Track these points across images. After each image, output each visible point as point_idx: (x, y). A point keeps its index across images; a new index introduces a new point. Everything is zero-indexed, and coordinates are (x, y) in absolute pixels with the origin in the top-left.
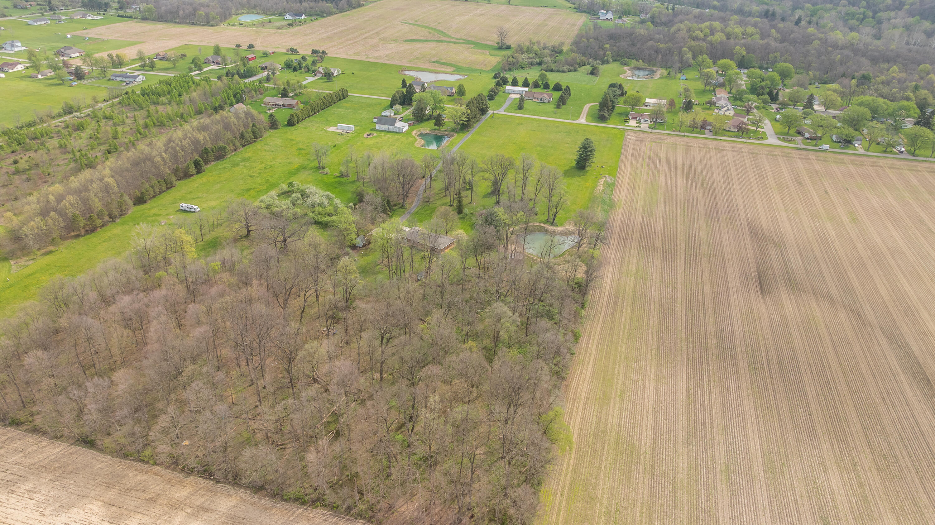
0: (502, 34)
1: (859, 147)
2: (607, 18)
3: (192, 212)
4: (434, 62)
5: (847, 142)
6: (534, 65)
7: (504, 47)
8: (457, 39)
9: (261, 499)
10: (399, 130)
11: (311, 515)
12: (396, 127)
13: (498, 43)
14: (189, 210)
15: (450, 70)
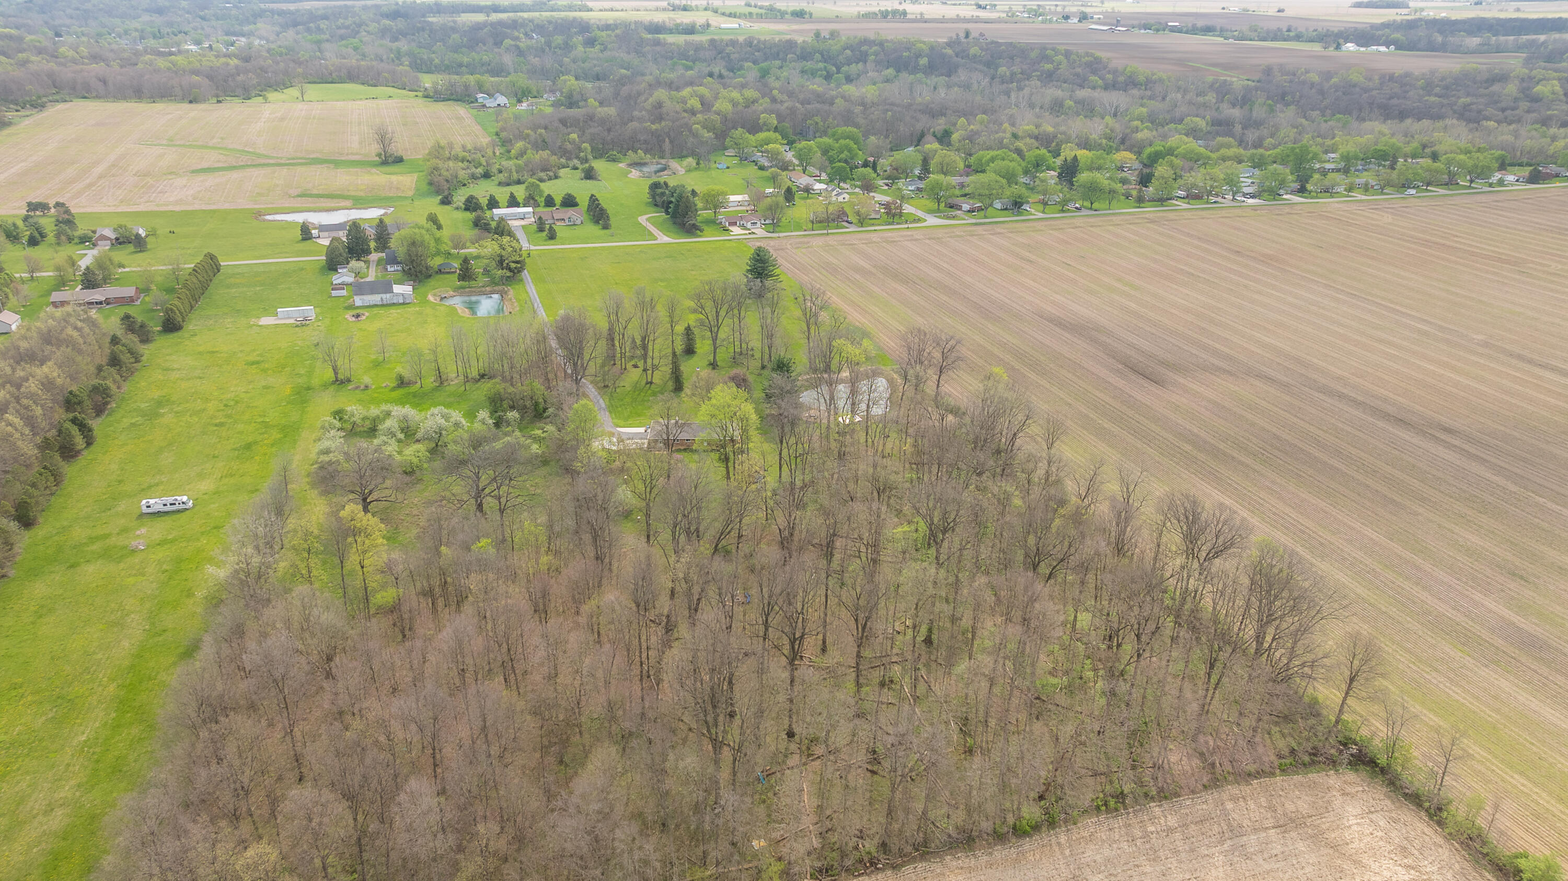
0: (383, 138)
1: (1033, 211)
2: (499, 105)
3: (179, 511)
4: (299, 196)
5: (1017, 205)
6: (478, 178)
7: (390, 160)
8: (289, 159)
9: (991, 854)
10: (404, 298)
11: (1086, 834)
12: (398, 295)
13: (379, 155)
14: (169, 508)
15: (348, 203)
